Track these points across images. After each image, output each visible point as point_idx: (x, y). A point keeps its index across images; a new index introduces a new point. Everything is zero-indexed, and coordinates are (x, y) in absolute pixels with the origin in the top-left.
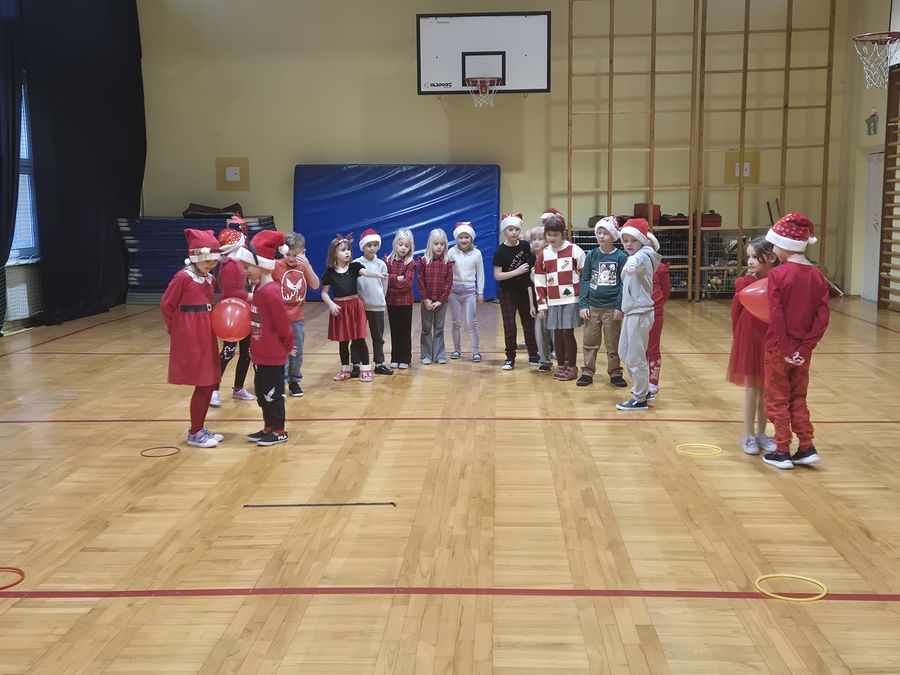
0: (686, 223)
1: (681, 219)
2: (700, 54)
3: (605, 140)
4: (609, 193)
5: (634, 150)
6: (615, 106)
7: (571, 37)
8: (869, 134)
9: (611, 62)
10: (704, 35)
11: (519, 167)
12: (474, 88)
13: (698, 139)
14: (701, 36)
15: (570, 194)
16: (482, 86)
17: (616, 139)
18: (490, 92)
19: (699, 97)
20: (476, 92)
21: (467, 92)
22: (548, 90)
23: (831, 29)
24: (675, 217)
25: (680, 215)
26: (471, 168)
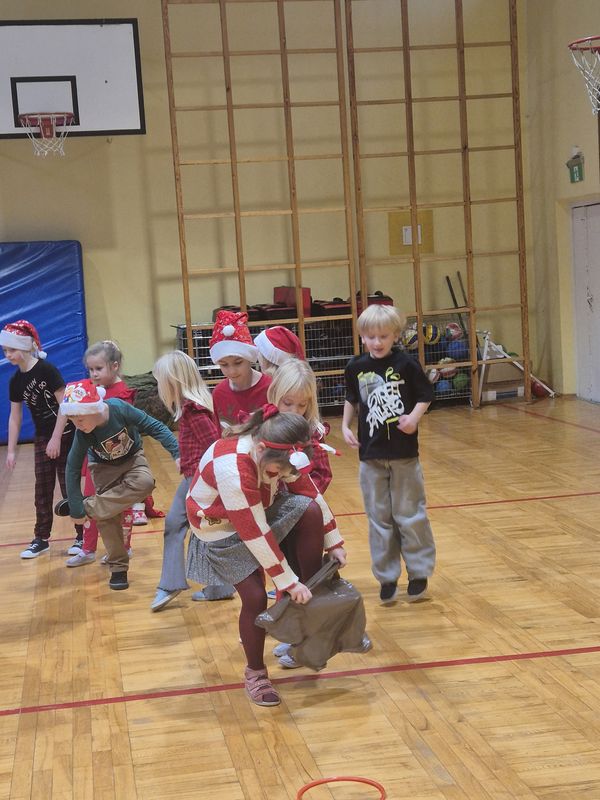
0: (348, 311)
1: (339, 306)
2: (349, 79)
3: (227, 199)
4: (241, 275)
5: (269, 213)
6: (239, 152)
7: (168, 55)
8: (573, 181)
9: (228, 89)
10: (351, 52)
11: (108, 242)
12: (34, 130)
13: (355, 194)
14: (346, 53)
15: (185, 277)
16: (45, 126)
17: (242, 199)
18: (58, 135)
19: (351, 136)
20: (37, 136)
21: (24, 136)
22: (142, 131)
23: (513, 43)
24: (330, 303)
25: (338, 301)
26: (38, 246)
